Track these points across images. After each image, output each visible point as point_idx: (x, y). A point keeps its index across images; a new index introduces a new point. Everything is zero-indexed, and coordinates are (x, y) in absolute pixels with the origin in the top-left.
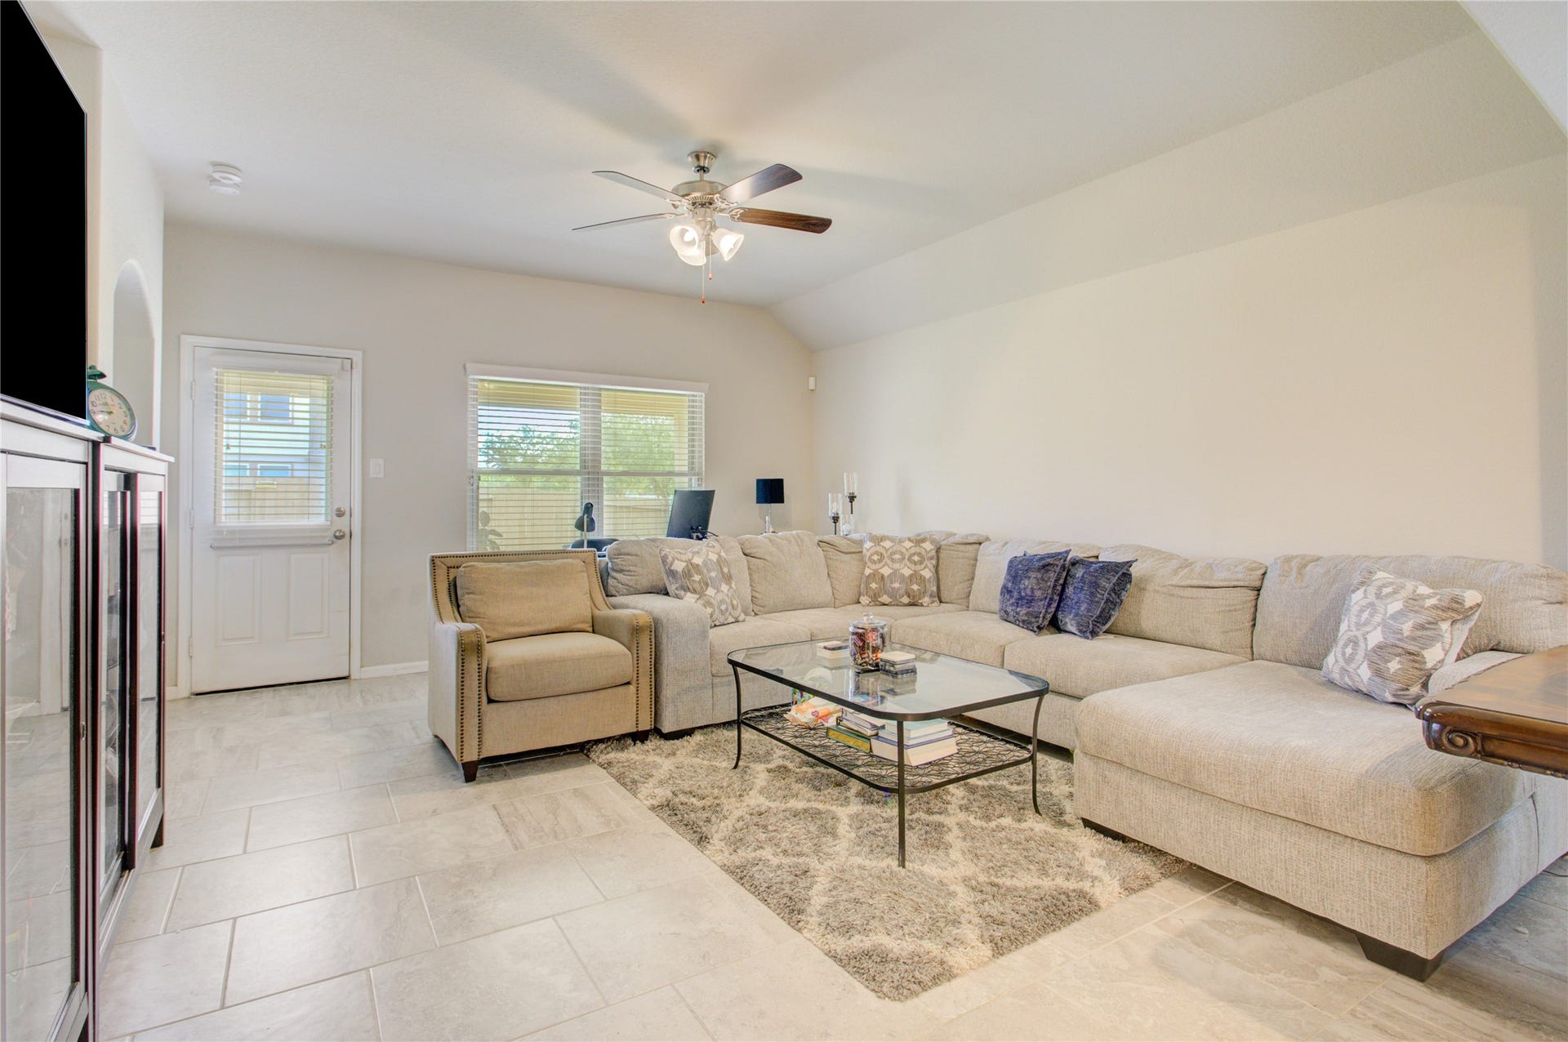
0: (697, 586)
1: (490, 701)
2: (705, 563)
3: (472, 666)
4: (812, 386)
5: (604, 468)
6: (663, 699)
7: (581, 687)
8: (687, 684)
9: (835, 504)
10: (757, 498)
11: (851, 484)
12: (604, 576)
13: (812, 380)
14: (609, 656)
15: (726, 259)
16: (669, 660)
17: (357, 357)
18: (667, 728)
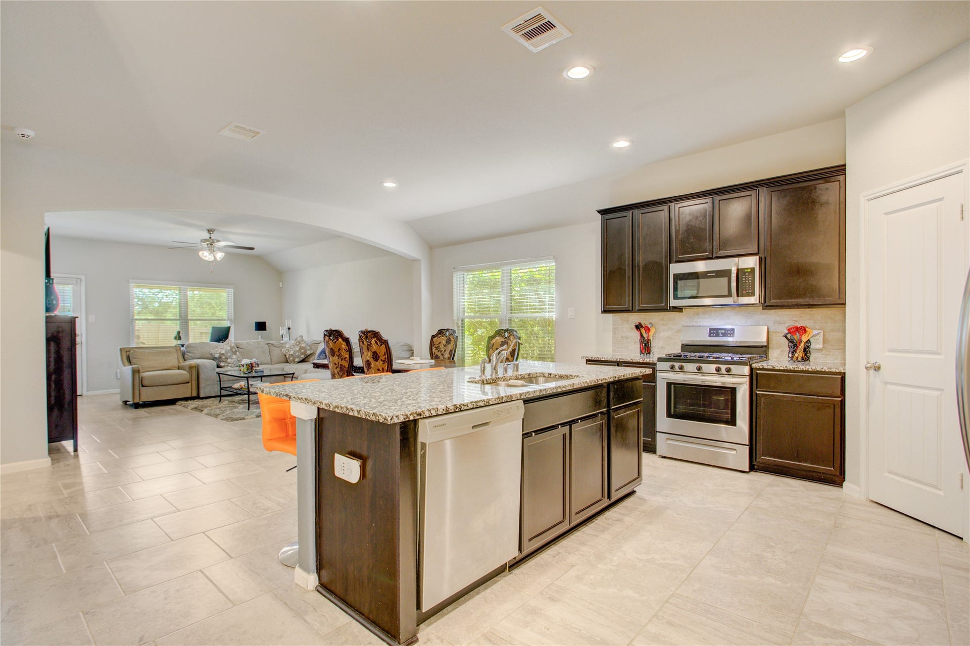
0: (224, 360)
1: (143, 386)
2: (226, 352)
3: (137, 376)
4: (281, 286)
5: (189, 318)
6: (200, 387)
7: (172, 383)
8: (208, 383)
9: (282, 331)
10: (256, 328)
11: (288, 323)
12: (183, 354)
13: (281, 283)
14: (182, 374)
15: (218, 260)
16: (202, 376)
17: (83, 278)
18: (202, 395)
